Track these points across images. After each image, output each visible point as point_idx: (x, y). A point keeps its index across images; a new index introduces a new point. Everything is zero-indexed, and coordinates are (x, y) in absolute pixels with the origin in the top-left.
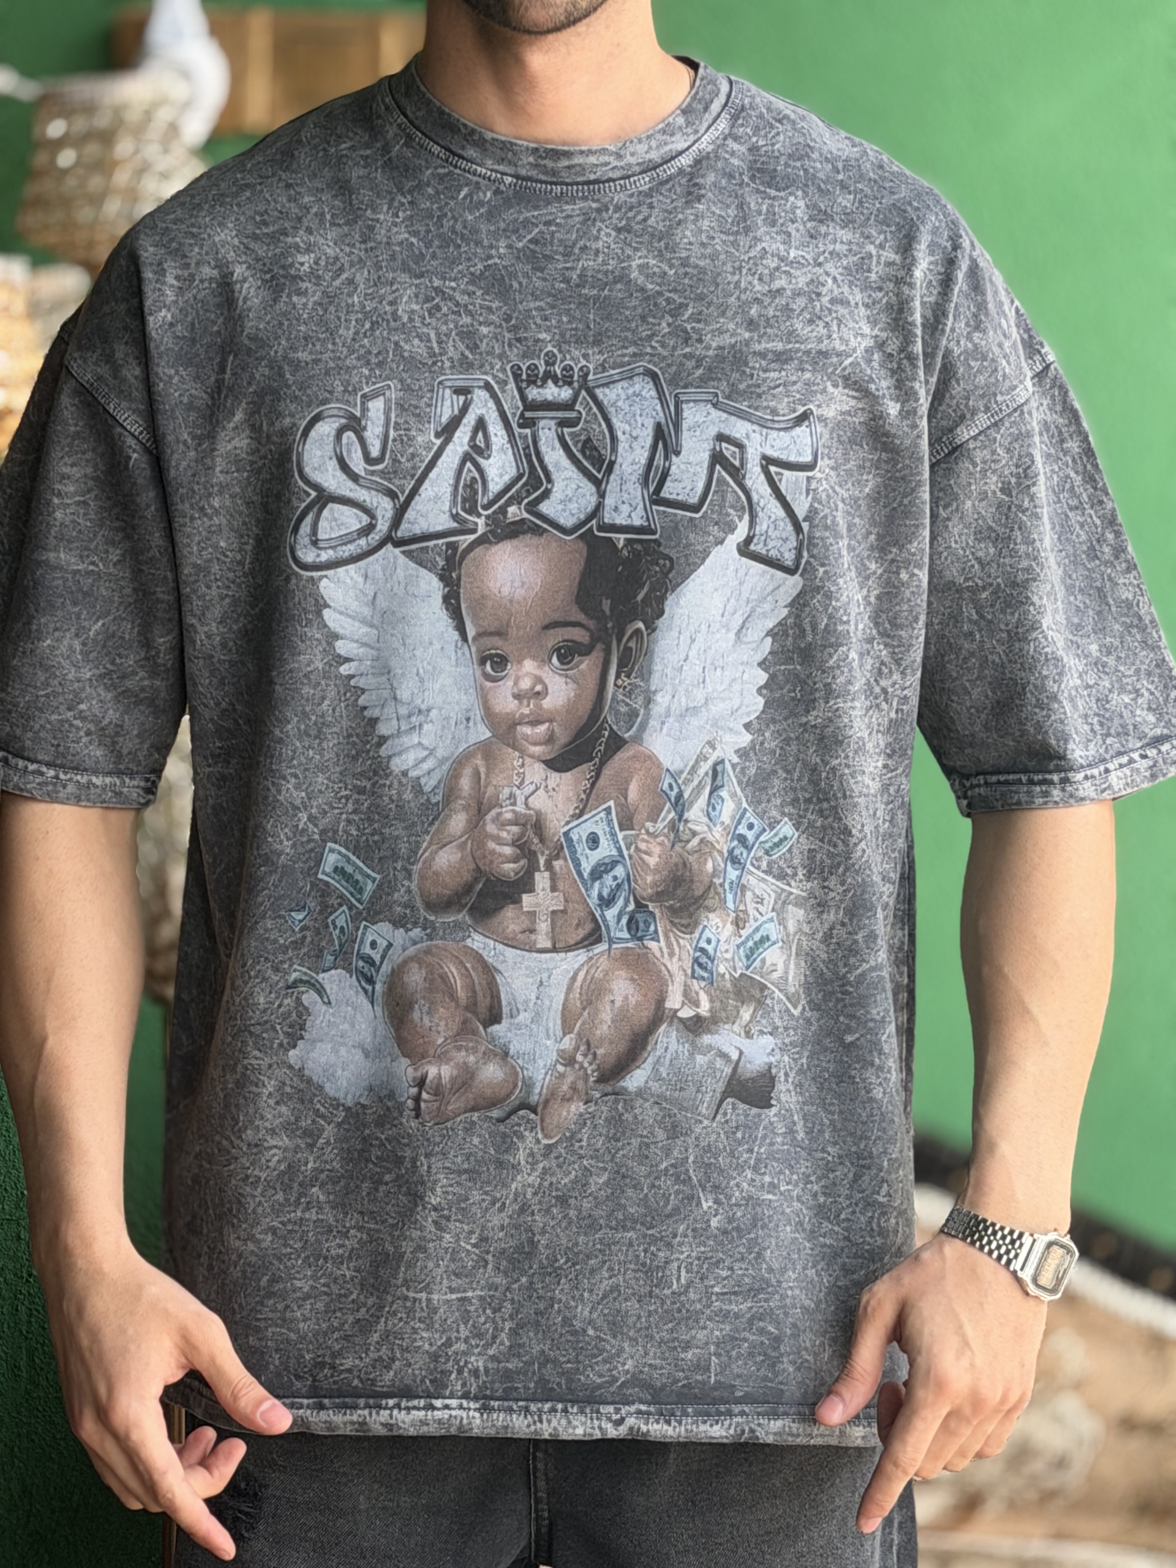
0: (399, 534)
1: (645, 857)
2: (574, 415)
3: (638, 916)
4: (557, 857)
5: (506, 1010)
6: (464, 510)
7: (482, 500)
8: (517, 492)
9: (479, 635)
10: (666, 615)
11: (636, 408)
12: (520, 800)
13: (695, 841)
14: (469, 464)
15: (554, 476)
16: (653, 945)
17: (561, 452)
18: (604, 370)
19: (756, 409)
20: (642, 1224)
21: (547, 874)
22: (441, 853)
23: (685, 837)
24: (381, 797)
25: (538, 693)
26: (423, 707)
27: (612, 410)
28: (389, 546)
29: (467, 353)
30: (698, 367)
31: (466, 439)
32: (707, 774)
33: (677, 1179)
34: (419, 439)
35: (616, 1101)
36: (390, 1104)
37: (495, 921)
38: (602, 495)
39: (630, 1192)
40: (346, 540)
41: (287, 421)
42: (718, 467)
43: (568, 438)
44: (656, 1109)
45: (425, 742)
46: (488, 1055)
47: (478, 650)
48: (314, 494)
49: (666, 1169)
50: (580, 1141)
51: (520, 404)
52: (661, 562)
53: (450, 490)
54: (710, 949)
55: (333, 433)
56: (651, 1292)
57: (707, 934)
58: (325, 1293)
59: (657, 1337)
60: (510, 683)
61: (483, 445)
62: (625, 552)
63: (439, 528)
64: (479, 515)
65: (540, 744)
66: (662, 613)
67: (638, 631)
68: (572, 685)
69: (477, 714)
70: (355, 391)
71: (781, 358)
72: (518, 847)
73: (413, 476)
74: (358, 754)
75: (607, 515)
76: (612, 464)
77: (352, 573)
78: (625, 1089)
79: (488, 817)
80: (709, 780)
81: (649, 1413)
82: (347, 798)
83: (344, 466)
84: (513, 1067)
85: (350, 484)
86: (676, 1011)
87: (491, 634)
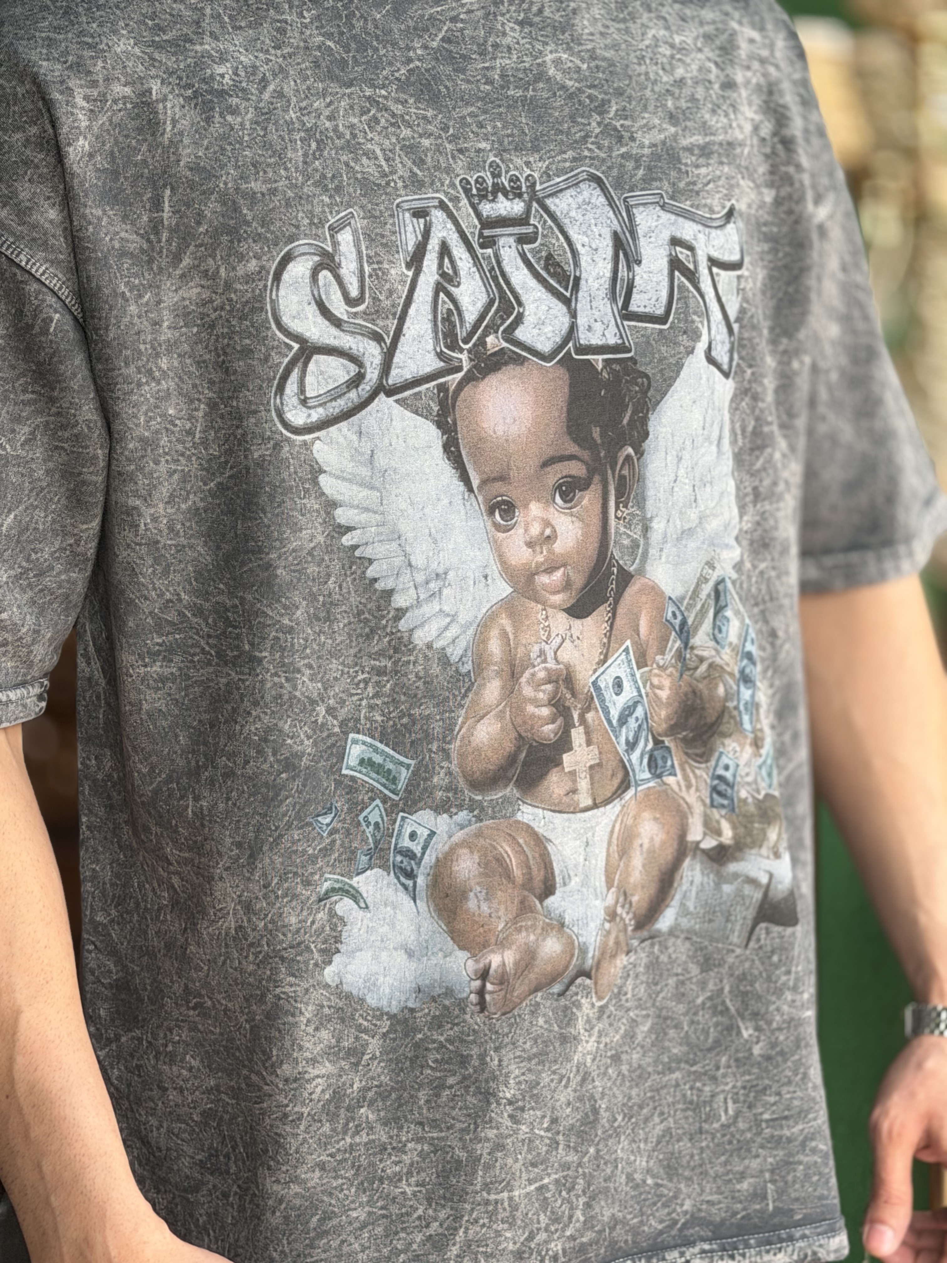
0: (390, 382)
1: (658, 692)
2: (531, 229)
3: (656, 753)
4: (588, 709)
5: (558, 879)
6: (447, 347)
7: (461, 333)
8: (493, 319)
9: (484, 482)
10: (651, 436)
11: (589, 216)
12: (550, 655)
13: (704, 667)
14: (442, 295)
15: (523, 298)
16: (671, 780)
17: (526, 271)
18: (549, 178)
19: (697, 207)
20: (687, 1062)
21: (581, 729)
22: (479, 726)
23: (692, 665)
24: (406, 675)
25: (549, 537)
26: (440, 571)
27: (567, 221)
28: (382, 396)
29: (415, 169)
30: (637, 167)
31: (435, 267)
32: (709, 596)
33: (715, 1012)
34: (393, 272)
35: (653, 945)
36: (447, 1003)
37: (542, 788)
38: (573, 315)
39: (672, 1033)
40: (335, 394)
41: (253, 265)
42: (677, 273)
43: (529, 256)
44: (688, 945)
45: (446, 608)
46: (546, 930)
47: (486, 500)
48: (296, 346)
49: (704, 1003)
50: (626, 994)
51: (476, 222)
52: (640, 380)
53: (430, 326)
54: (728, 775)
55: (308, 273)
56: (701, 1128)
57: (725, 760)
58: (384, 1216)
59: (711, 1172)
60: (521, 531)
61: (450, 272)
62: (605, 374)
63: (428, 370)
64: (461, 350)
65: (558, 592)
66: (647, 434)
67: (628, 458)
68: (578, 524)
69: (494, 569)
70: (322, 223)
71: (705, 151)
72: (553, 705)
73: (394, 314)
74: (372, 631)
75: (581, 336)
76: (577, 280)
77: (345, 430)
78: (659, 931)
79: (523, 680)
80: (712, 602)
81: (712, 1251)
82: (366, 682)
83: (324, 311)
84: (570, 937)
85: (334, 331)
86: (698, 843)
87: (495, 479)
